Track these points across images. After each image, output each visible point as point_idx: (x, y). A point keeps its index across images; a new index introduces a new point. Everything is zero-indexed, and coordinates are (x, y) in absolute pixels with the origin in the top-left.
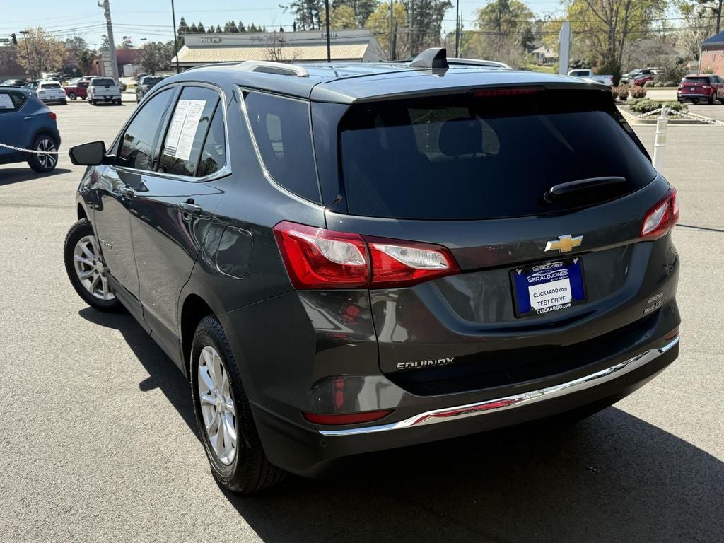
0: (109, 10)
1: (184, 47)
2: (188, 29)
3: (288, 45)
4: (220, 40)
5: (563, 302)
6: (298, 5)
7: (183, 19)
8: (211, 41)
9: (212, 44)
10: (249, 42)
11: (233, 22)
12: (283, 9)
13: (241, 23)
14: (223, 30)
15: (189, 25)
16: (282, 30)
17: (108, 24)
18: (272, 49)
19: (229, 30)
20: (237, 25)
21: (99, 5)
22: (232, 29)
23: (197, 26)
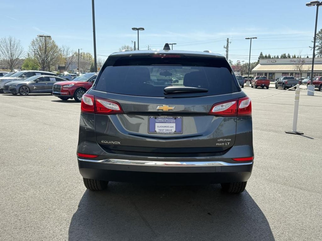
0: (228, 49)
1: (259, 64)
2: (263, 57)
3: (306, 64)
4: (276, 61)
5: (171, 131)
6: (320, 47)
7: (261, 53)
8: (271, 62)
9: (272, 63)
10: (289, 62)
11: (285, 54)
12: (311, 48)
13: (289, 54)
14: (280, 57)
15: (264, 55)
16: (308, 57)
17: (227, 55)
18: (298, 65)
19: (283, 57)
20: (287, 55)
21: (224, 47)
22: (284, 57)
23: (267, 55)
